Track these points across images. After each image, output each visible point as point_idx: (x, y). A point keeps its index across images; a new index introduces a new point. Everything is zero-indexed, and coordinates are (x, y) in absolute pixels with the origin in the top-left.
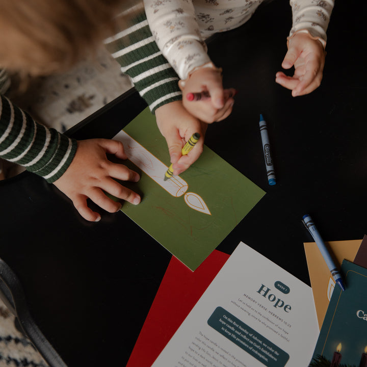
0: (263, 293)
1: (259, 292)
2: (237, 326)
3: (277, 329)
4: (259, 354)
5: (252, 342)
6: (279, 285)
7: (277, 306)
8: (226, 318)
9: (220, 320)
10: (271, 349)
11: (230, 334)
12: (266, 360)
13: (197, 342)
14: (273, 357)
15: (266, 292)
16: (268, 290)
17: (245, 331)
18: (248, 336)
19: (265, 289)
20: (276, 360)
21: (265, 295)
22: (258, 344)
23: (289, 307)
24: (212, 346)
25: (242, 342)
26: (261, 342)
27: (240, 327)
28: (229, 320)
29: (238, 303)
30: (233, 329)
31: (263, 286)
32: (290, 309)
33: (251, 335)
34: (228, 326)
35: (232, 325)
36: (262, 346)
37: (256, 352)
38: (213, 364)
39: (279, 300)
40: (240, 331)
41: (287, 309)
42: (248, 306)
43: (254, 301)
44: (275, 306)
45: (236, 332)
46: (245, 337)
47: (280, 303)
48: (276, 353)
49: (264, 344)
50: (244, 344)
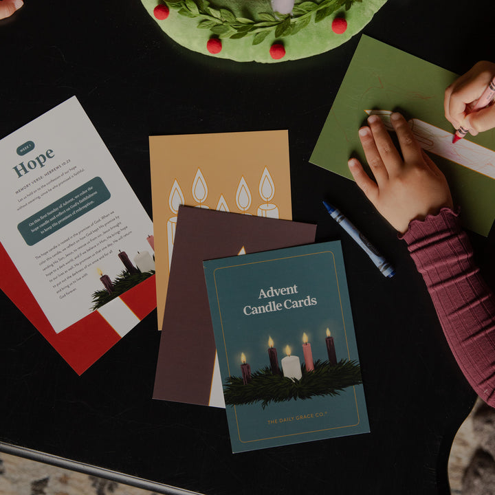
0: (22, 172)
1: (20, 175)
2: (46, 216)
3: (66, 177)
4: (84, 207)
5: (69, 209)
6: (21, 151)
7: (43, 164)
8: (32, 224)
9: (33, 231)
10: (84, 193)
11: (51, 228)
12: (92, 202)
13: (44, 265)
14: (92, 195)
15: (24, 168)
16: (22, 164)
17: (55, 210)
18: (61, 210)
19: (19, 168)
20: (96, 193)
21: (26, 172)
22: (73, 203)
23: (49, 152)
24: (55, 251)
25: (64, 219)
26: (72, 200)
27: (49, 214)
28: (36, 221)
29: (23, 203)
30: (47, 222)
31: (16, 168)
32: (51, 151)
33: (61, 206)
34: (42, 225)
35: (42, 221)
36: (77, 200)
37: (80, 209)
38: (74, 259)
39: (38, 159)
40: (51, 216)
41: (51, 155)
42: (30, 195)
43: (27, 186)
44: (42, 166)
45: (51, 220)
46: (60, 214)
47: (42, 159)
48: (90, 189)
49: (76, 197)
50: (67, 218)
